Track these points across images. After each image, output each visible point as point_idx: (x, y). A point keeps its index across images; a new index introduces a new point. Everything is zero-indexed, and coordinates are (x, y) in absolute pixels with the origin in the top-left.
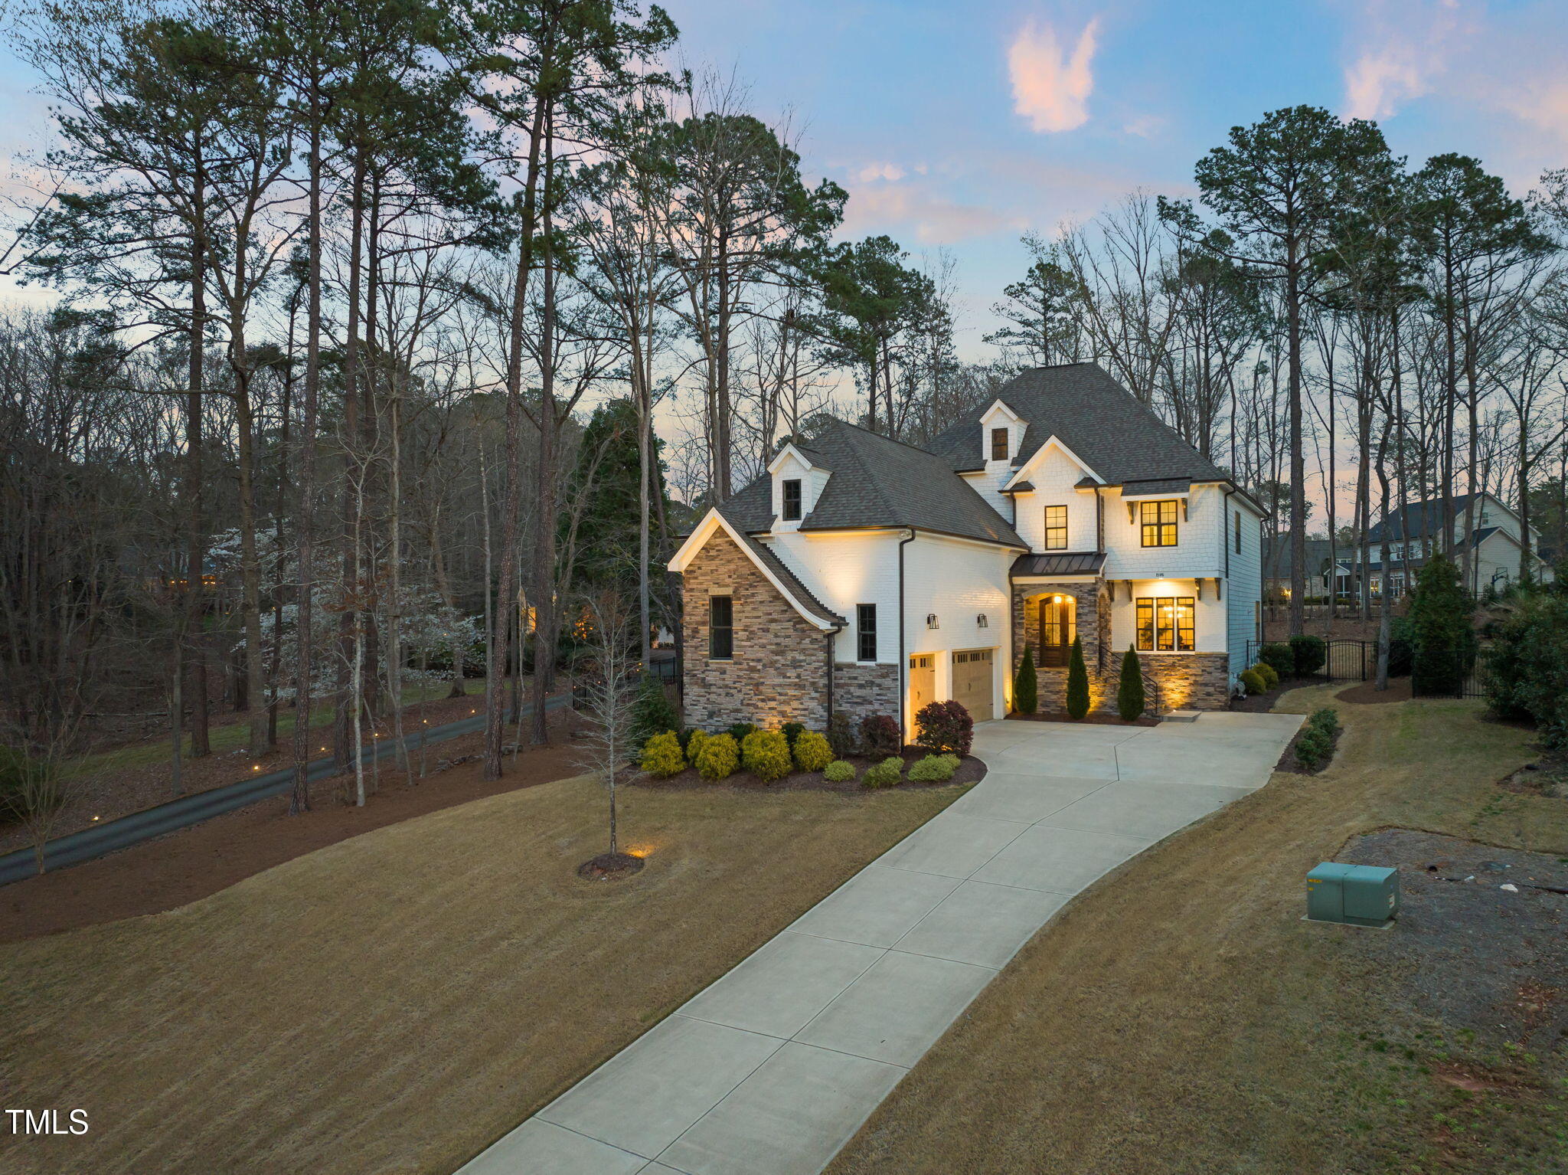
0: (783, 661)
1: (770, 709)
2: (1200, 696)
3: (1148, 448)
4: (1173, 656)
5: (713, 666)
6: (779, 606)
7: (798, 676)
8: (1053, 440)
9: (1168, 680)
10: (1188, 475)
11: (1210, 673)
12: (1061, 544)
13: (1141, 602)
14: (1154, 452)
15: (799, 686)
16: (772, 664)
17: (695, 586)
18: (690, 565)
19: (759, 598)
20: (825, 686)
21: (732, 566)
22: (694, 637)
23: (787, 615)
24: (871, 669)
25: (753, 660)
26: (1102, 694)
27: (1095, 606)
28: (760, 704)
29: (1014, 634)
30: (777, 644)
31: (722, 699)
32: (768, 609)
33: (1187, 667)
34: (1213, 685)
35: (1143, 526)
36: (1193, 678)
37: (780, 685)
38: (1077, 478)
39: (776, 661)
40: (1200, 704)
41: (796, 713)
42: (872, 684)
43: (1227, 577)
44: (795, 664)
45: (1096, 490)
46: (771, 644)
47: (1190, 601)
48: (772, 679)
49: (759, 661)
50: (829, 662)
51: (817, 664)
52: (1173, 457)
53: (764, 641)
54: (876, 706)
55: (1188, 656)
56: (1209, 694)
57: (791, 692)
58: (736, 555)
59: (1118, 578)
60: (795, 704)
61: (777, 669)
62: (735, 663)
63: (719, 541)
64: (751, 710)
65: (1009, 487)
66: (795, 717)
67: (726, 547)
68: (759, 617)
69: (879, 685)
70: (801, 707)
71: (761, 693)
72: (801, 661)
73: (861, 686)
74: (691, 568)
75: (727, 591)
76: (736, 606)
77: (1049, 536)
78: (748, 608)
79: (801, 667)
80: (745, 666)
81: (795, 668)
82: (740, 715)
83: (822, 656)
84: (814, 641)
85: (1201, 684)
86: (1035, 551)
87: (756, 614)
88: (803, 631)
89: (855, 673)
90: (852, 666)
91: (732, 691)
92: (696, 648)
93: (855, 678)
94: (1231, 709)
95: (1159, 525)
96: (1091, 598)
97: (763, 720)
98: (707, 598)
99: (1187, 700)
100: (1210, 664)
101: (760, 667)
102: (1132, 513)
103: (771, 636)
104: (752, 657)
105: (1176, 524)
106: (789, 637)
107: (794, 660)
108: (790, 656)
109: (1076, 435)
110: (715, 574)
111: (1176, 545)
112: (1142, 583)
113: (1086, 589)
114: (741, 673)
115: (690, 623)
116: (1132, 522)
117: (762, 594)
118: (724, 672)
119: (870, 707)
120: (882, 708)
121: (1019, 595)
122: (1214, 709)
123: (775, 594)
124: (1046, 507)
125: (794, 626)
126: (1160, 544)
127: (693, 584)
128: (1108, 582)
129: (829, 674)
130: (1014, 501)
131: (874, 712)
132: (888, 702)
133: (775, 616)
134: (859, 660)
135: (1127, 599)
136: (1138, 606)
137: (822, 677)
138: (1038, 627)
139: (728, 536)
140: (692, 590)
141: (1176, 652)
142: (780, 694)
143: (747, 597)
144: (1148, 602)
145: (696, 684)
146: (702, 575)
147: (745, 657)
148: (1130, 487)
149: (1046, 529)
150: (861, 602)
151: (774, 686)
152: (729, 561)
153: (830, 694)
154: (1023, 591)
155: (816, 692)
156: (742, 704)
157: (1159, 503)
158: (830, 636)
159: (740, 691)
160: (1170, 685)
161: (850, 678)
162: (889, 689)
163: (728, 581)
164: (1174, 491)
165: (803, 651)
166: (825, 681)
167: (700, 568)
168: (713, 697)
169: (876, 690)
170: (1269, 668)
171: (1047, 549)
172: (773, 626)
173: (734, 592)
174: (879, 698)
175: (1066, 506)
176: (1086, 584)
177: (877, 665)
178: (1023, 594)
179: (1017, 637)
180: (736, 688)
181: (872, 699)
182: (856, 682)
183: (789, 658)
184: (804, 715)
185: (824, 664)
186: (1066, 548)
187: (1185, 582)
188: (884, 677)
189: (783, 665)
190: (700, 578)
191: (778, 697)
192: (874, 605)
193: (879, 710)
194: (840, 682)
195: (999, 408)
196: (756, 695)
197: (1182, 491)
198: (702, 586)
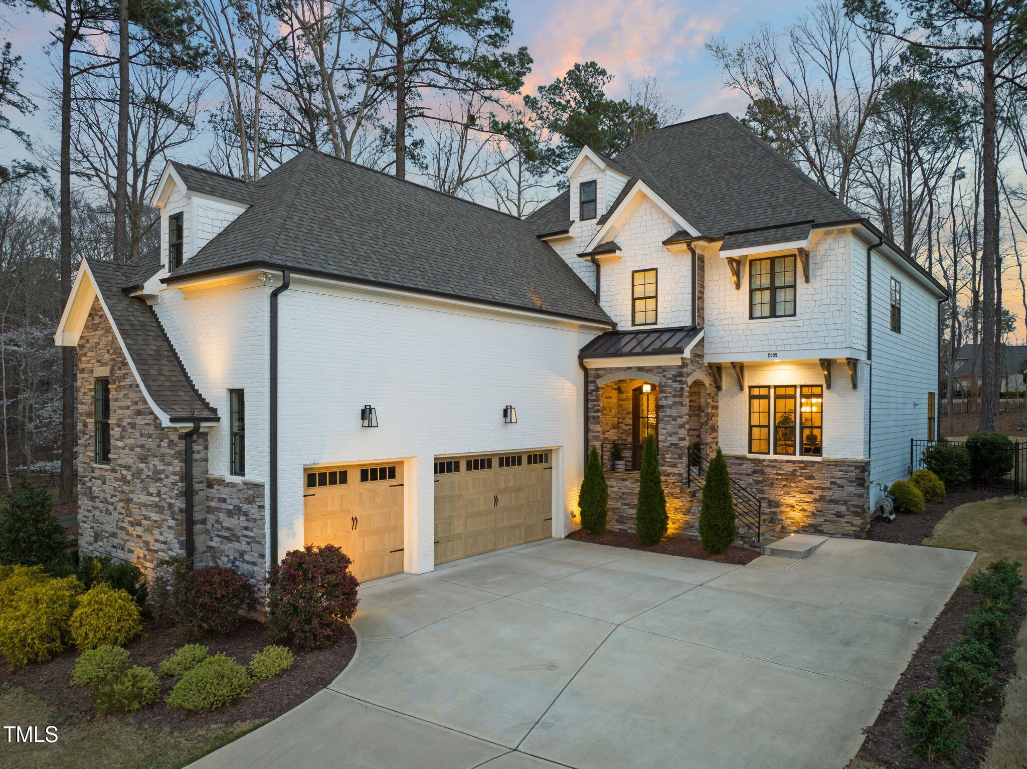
0: (147, 471)
1: (137, 536)
2: (828, 516)
3: (766, 193)
4: (793, 462)
5: (97, 473)
7: (159, 494)
8: (640, 186)
9: (787, 494)
10: (810, 218)
11: (841, 487)
12: (650, 317)
13: (756, 392)
14: (772, 196)
15: (159, 508)
16: (139, 473)
17: (84, 366)
18: (82, 338)
19: (128, 380)
20: (181, 511)
22: (84, 433)
24: (239, 488)
25: (125, 467)
26: (687, 512)
27: (681, 396)
28: (130, 528)
29: (587, 430)
30: (142, 446)
31: (103, 518)
32: (135, 397)
33: (811, 477)
34: (845, 503)
35: (752, 291)
36: (820, 492)
37: (144, 505)
38: (668, 232)
39: (142, 470)
40: (827, 527)
41: (158, 546)
42: (239, 510)
43: (869, 358)
44: (156, 476)
45: (689, 246)
46: (137, 446)
47: (817, 391)
48: (139, 494)
49: (128, 468)
50: (187, 477)
51: (173, 478)
52: (795, 199)
53: (133, 441)
54: (243, 546)
55: (813, 463)
56: (839, 515)
57: (155, 517)
59: (725, 359)
60: (157, 534)
61: (142, 481)
62: (114, 470)
64: (124, 534)
65: (590, 250)
66: (157, 551)
68: (128, 407)
69: (246, 514)
70: (161, 538)
71: (131, 514)
72: (160, 472)
73: (230, 513)
74: (83, 341)
75: (107, 372)
76: (112, 392)
77: (637, 309)
78: (121, 395)
79: (160, 480)
80: (119, 475)
81: (156, 481)
83: (178, 466)
84: (171, 443)
85: (831, 501)
86: (620, 328)
87: (126, 403)
89: (225, 492)
90: (221, 482)
91: (111, 508)
92: (85, 447)
93: (224, 500)
94: (870, 536)
95: (773, 289)
96: (676, 385)
97: (133, 552)
98: (92, 380)
99: (811, 521)
100: (841, 475)
101: (129, 478)
102: (737, 273)
103: (137, 434)
104: (124, 462)
105: (794, 286)
106: (150, 436)
107: (157, 472)
108: (155, 462)
109: (687, 187)
110: (98, 350)
111: (794, 315)
112: (757, 366)
113: (670, 374)
114: (116, 485)
115: (81, 415)
116: (738, 286)
118: (104, 483)
119: (236, 545)
121: (594, 382)
122: (845, 535)
124: (634, 272)
126: (773, 314)
127: (83, 362)
128: (710, 365)
129: (189, 493)
130: (598, 266)
131: (242, 554)
133: (140, 406)
134: (230, 473)
135: (737, 388)
136: (752, 397)
137: (178, 496)
138: (630, 421)
140: (83, 371)
141: (798, 457)
142: (146, 518)
143: (119, 379)
144: (764, 391)
145: (86, 495)
146: (89, 350)
147: (119, 461)
148: (733, 239)
149: (634, 300)
150: (232, 386)
151: (140, 506)
153: (190, 523)
154: (598, 376)
155: (173, 519)
156: (117, 526)
157: (773, 260)
158: (188, 437)
159: (115, 509)
160: (789, 500)
161: (220, 500)
162: (255, 520)
163: (106, 357)
164: (788, 240)
165: (163, 457)
166: (182, 503)
167: (88, 341)
168: (97, 513)
169: (243, 520)
170: (933, 476)
171: (634, 324)
173: (111, 373)
174: (246, 533)
175: (656, 269)
176: (670, 367)
177: (245, 483)
178: (598, 381)
179: (591, 435)
180: (112, 504)
181: (239, 534)
182: (224, 506)
183: (151, 467)
184: (163, 551)
185: (177, 478)
186: (655, 323)
187: (807, 365)
188: (250, 503)
189: (147, 476)
190: (89, 354)
191: (143, 522)
192: (243, 390)
193: (245, 552)
194: (213, 504)
195: (586, 157)
196: (127, 516)
197: (799, 239)
198: (90, 366)
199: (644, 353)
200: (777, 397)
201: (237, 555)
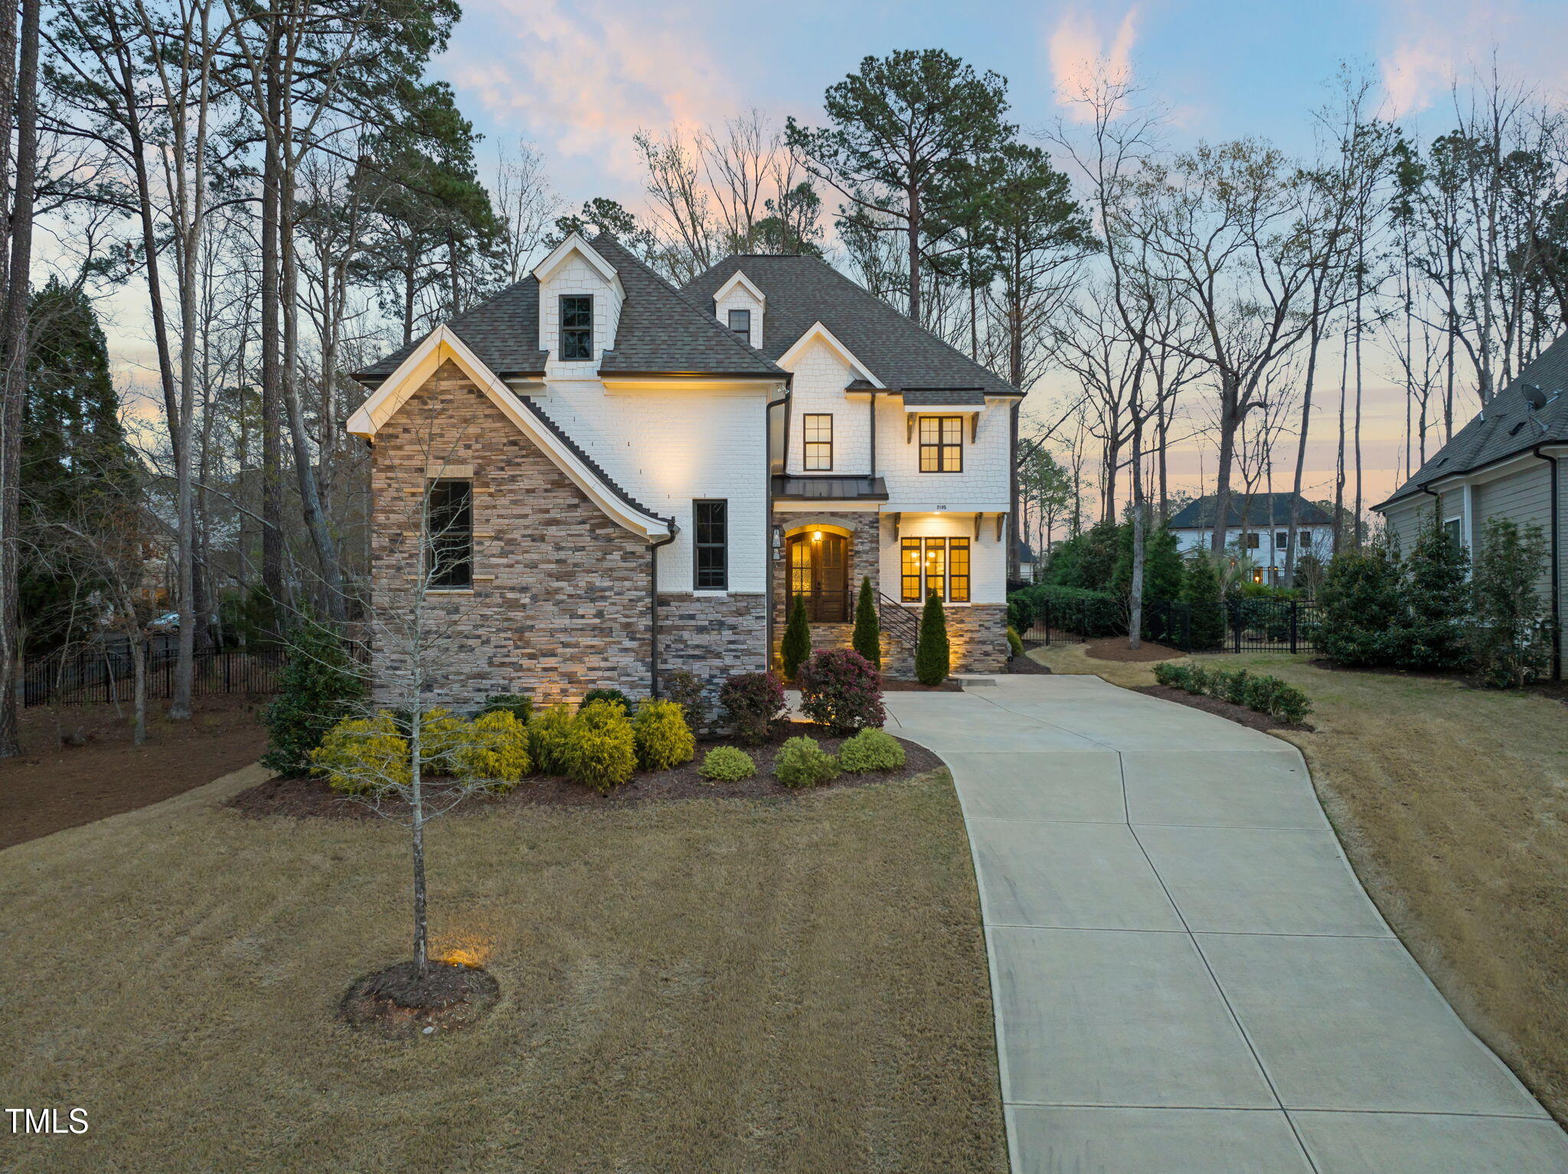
0: (570, 590)
1: (545, 669)
2: (977, 656)
3: (916, 353)
4: (945, 608)
5: (433, 601)
6: (564, 498)
7: (600, 614)
8: (818, 328)
11: (988, 628)
12: (824, 464)
13: (906, 543)
15: (601, 631)
16: (550, 594)
17: (397, 462)
18: (387, 425)
19: (525, 484)
20: (647, 629)
21: (472, 430)
22: (392, 551)
23: (580, 513)
24: (720, 602)
25: (512, 589)
26: (886, 654)
28: (526, 663)
30: (558, 561)
31: (450, 657)
32: (543, 503)
33: (962, 622)
34: (992, 643)
35: (921, 446)
36: (969, 635)
37: (565, 630)
38: (847, 380)
39: (558, 591)
40: (977, 666)
41: (594, 675)
42: (721, 625)
44: (593, 594)
45: (871, 396)
46: (549, 562)
47: (964, 543)
48: (550, 619)
49: (524, 589)
50: (652, 591)
51: (634, 594)
52: (950, 364)
53: (535, 556)
54: (728, 660)
55: (963, 608)
56: (986, 654)
57: (587, 641)
58: (481, 411)
60: (594, 661)
61: (557, 603)
62: (478, 595)
63: (445, 385)
64: (509, 671)
66: (593, 681)
67: (461, 396)
68: (525, 516)
69: (733, 628)
70: (603, 664)
71: (528, 644)
72: (604, 590)
73: (701, 630)
74: (391, 431)
75: (465, 472)
76: (479, 497)
77: (809, 453)
78: (503, 501)
79: (603, 598)
80: (496, 599)
81: (593, 600)
82: (486, 683)
83: (640, 580)
84: (627, 556)
85: (978, 642)
86: (794, 472)
87: (518, 511)
88: (609, 539)
89: (689, 609)
90: (685, 598)
91: (470, 642)
92: (399, 569)
93: (692, 617)
94: (1010, 671)
95: (941, 446)
96: (873, 531)
97: (533, 689)
98: (422, 481)
99: (961, 662)
100: (988, 617)
101: (526, 601)
102: (910, 428)
103: (547, 547)
104: (510, 583)
105: (961, 446)
106: (583, 549)
107: (591, 589)
108: (583, 581)
110: (437, 443)
111: (961, 471)
112: (913, 518)
113: (867, 520)
114: (488, 612)
115: (385, 527)
116: (909, 440)
117: (532, 477)
118: (455, 611)
119: (717, 662)
120: (738, 662)
122: (992, 672)
123: (556, 477)
124: (805, 415)
125: (592, 530)
126: (941, 469)
127: (394, 457)
129: (652, 610)
131: (724, 670)
132: (749, 653)
133: (554, 514)
134: (696, 588)
135: (890, 540)
136: (903, 548)
137: (642, 614)
139: (465, 377)
140: (390, 468)
141: (948, 604)
142: (565, 645)
143: (500, 482)
144: (915, 543)
145: (398, 631)
146: (411, 443)
147: (497, 583)
148: (911, 395)
149: (805, 443)
150: (700, 496)
151: (552, 633)
152: (466, 421)
153: (654, 643)
154: (785, 521)
155: (633, 639)
156: (491, 664)
157: (941, 419)
158: (655, 547)
159: (487, 642)
161: (681, 617)
162: (750, 632)
163: (463, 453)
164: (967, 403)
165: (609, 572)
166: (647, 621)
167: (406, 431)
168: (432, 654)
169: (727, 635)
171: (805, 469)
172: (552, 530)
173: (476, 473)
174: (732, 647)
175: (831, 415)
176: (868, 514)
177: (729, 595)
178: (784, 526)
179: (775, 582)
180: (479, 637)
181: (721, 650)
182: (693, 623)
183: (582, 584)
184: (609, 679)
185: (643, 593)
186: (831, 469)
187: (959, 519)
188: (741, 615)
189: (570, 596)
190: (407, 447)
191: (560, 650)
192: (725, 501)
193: (732, 667)
194: (669, 623)
195: (740, 283)
196: (517, 647)
197: (977, 403)
198: (416, 462)
199: (830, 498)
200: (952, 548)
201: (717, 672)
